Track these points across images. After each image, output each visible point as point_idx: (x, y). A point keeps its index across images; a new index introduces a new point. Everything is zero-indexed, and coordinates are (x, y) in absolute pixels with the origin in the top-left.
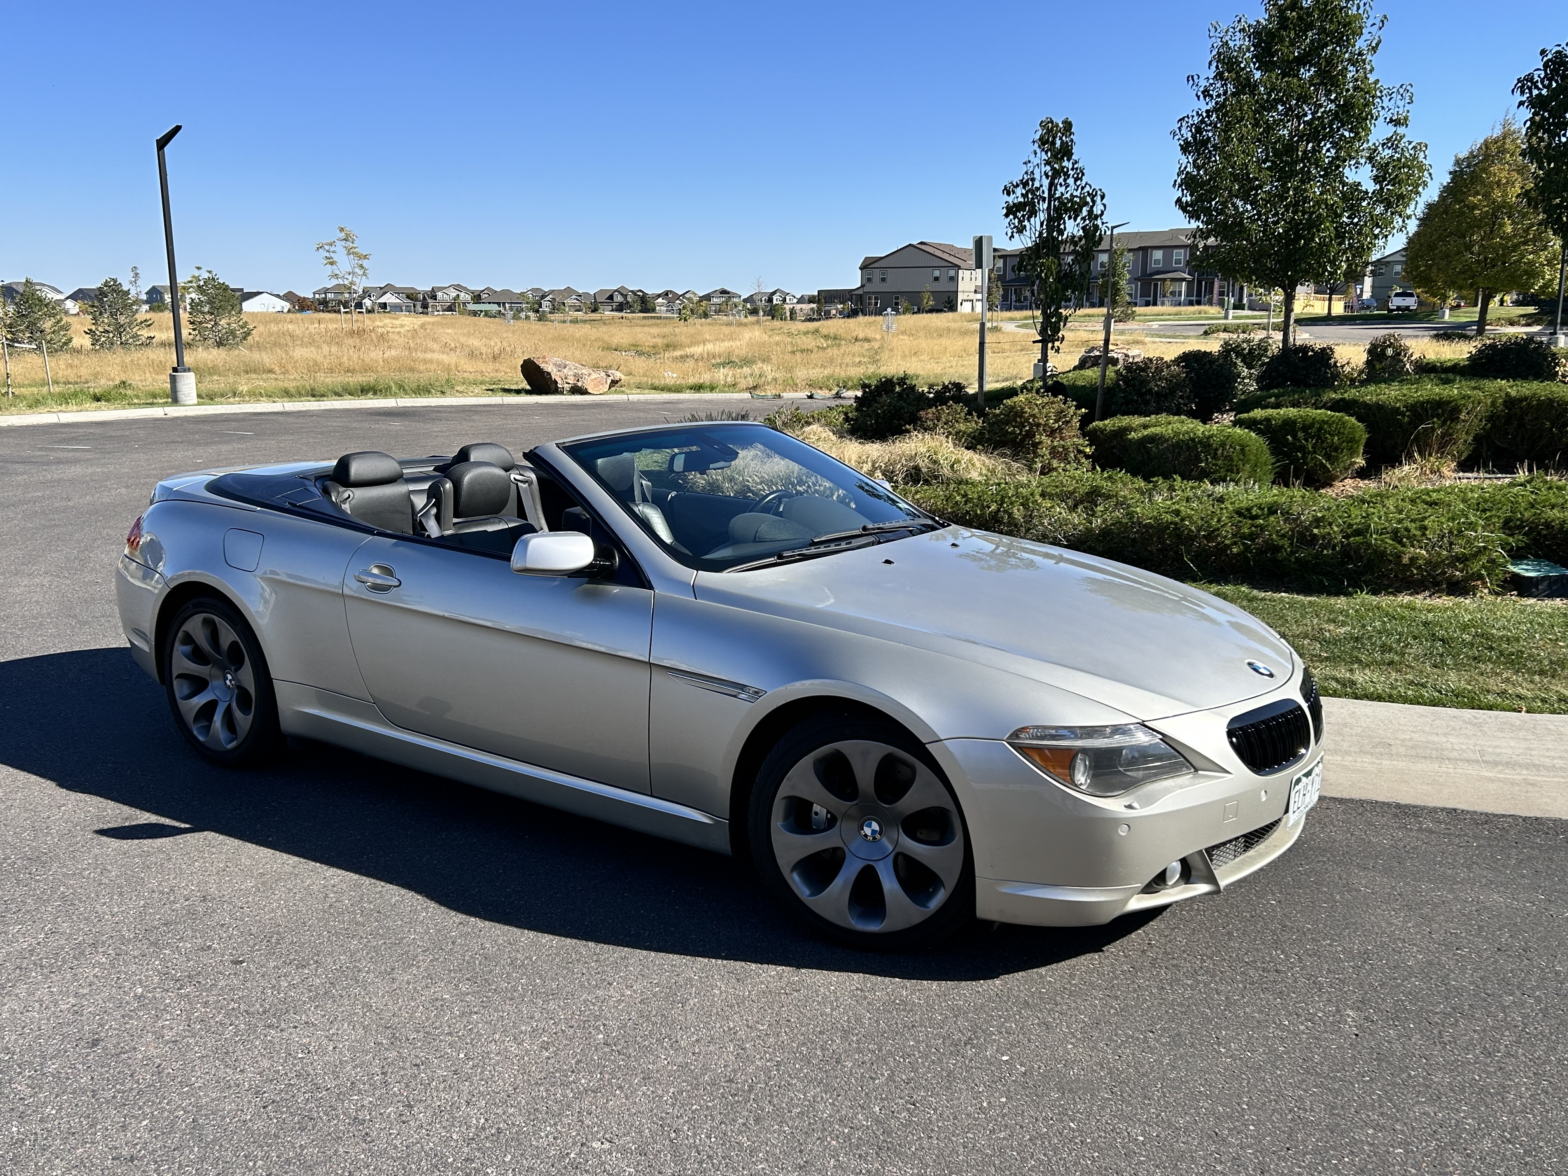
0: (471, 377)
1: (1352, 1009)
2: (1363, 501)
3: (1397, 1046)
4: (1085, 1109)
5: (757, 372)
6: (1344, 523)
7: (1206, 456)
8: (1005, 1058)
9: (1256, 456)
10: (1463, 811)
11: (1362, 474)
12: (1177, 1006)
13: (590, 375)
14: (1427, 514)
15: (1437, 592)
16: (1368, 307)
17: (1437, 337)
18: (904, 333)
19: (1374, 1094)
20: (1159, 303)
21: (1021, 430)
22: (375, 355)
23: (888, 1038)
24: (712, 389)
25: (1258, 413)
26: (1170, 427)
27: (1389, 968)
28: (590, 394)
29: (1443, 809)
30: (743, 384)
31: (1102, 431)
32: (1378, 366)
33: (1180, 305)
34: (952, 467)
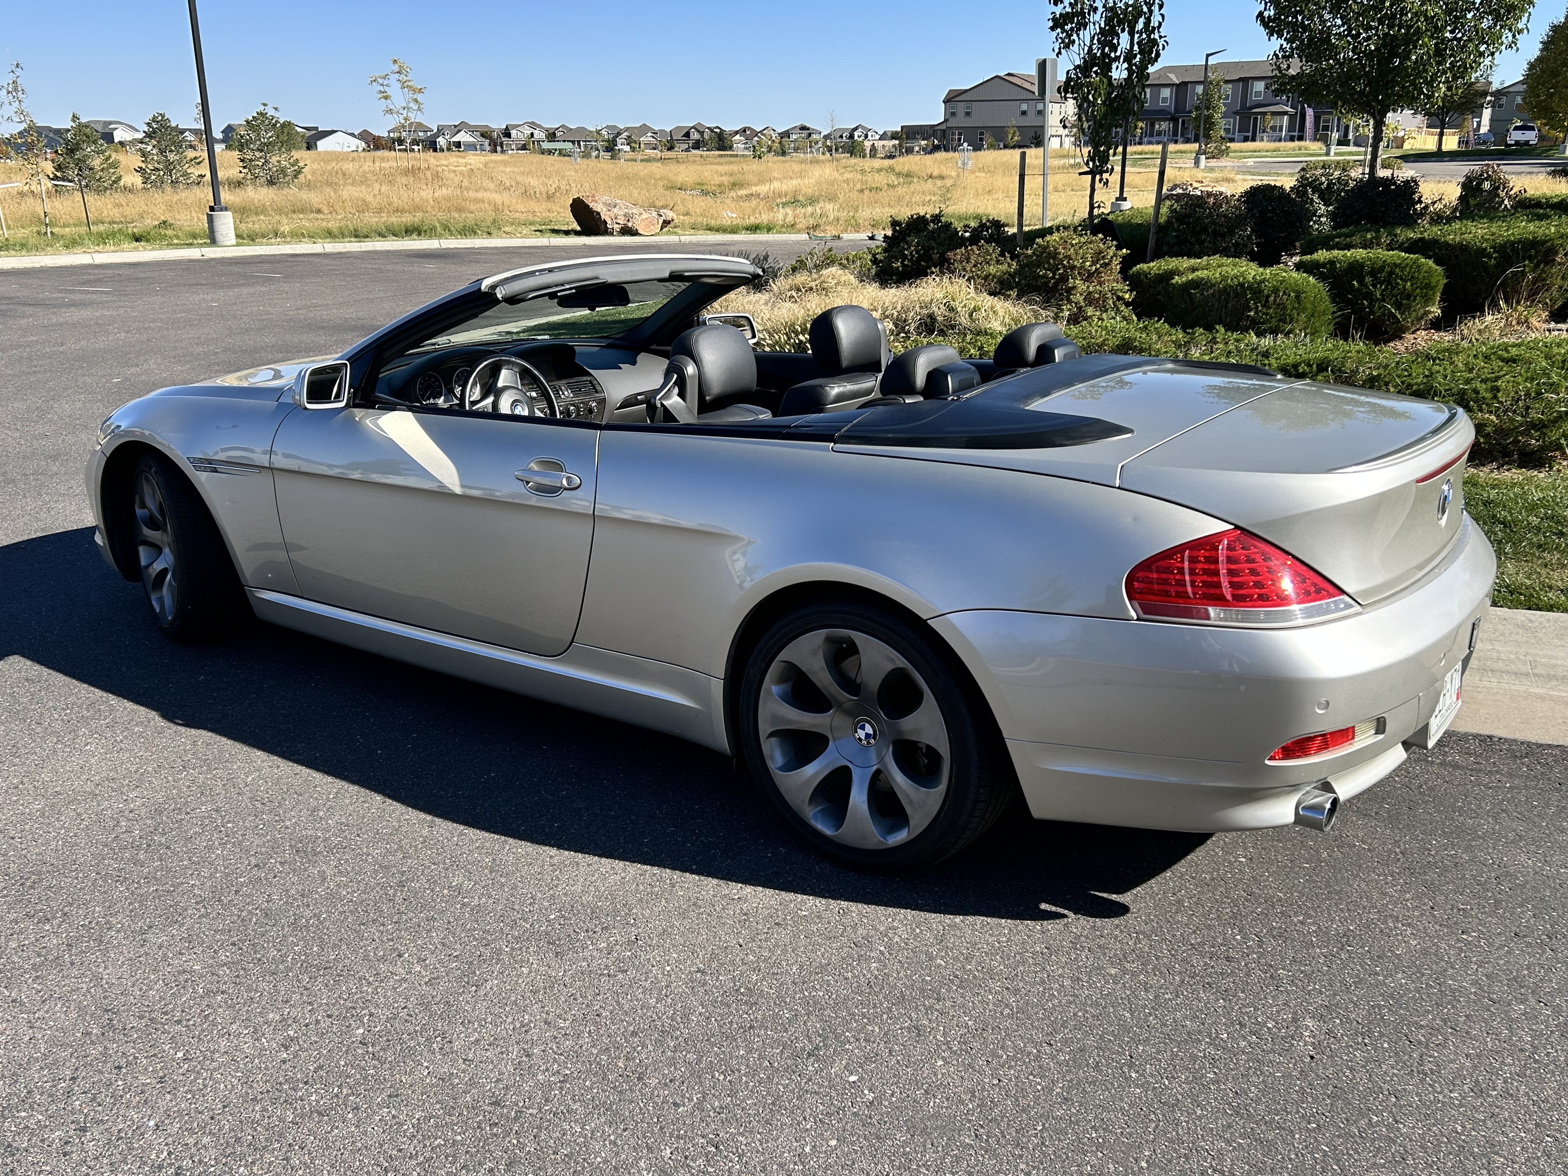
0: (522, 217)
1: (1313, 1017)
2: (1428, 357)
3: (1362, 1076)
4: (936, 1160)
5: (819, 211)
6: (1403, 383)
7: (1255, 303)
8: (853, 1078)
9: (1313, 303)
10: (1500, 739)
11: (1436, 325)
12: (1091, 1006)
13: (641, 214)
14: (1502, 373)
15: (1508, 463)
16: (1485, 143)
17: (1554, 173)
18: (981, 170)
19: (1319, 1150)
20: (1258, 138)
21: (1054, 274)
22: (425, 194)
23: (713, 1045)
24: (769, 229)
25: (1322, 255)
26: (1219, 270)
27: (1371, 959)
28: (641, 235)
29: (1475, 736)
30: (802, 224)
31: (1146, 274)
32: (1472, 202)
33: (1280, 140)
34: (971, 315)
